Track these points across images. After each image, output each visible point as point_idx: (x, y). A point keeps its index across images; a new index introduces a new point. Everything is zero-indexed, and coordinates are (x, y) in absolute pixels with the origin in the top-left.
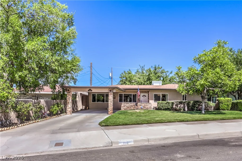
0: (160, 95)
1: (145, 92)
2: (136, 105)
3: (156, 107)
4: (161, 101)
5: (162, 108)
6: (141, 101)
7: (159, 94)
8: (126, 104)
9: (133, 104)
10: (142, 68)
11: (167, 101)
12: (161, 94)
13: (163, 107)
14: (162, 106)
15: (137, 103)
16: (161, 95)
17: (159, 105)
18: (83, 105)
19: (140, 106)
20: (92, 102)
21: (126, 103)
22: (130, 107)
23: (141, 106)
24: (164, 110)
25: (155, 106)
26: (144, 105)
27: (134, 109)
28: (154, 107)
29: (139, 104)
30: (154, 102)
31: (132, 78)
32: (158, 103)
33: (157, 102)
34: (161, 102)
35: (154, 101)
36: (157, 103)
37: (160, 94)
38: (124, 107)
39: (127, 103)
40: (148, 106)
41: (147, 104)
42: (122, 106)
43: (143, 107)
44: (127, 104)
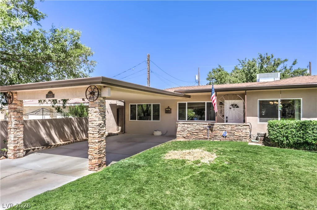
0: (275, 102)
1: (235, 97)
2: (211, 128)
3: (265, 134)
4: (279, 119)
5: (285, 142)
6: (227, 118)
7: (273, 101)
8: (186, 125)
9: (203, 125)
10: (243, 62)
11: (300, 118)
12: (279, 101)
13: (287, 139)
14: (284, 136)
15: (213, 125)
16: (279, 103)
17: (275, 132)
18: (118, 124)
19: (221, 132)
20: (131, 119)
21: (188, 124)
22: (196, 134)
23: (224, 132)
24: (289, 146)
25: (263, 133)
26: (230, 129)
27: (206, 137)
28: (258, 134)
29: (217, 125)
30: (260, 121)
31: (223, 77)
32: (270, 126)
33: (267, 121)
34: (279, 124)
35: (258, 119)
36: (266, 123)
37: (277, 101)
38: (183, 133)
39: (190, 124)
40: (243, 131)
41: (240, 128)
42: (179, 129)
43: (227, 134)
44: (189, 126)
